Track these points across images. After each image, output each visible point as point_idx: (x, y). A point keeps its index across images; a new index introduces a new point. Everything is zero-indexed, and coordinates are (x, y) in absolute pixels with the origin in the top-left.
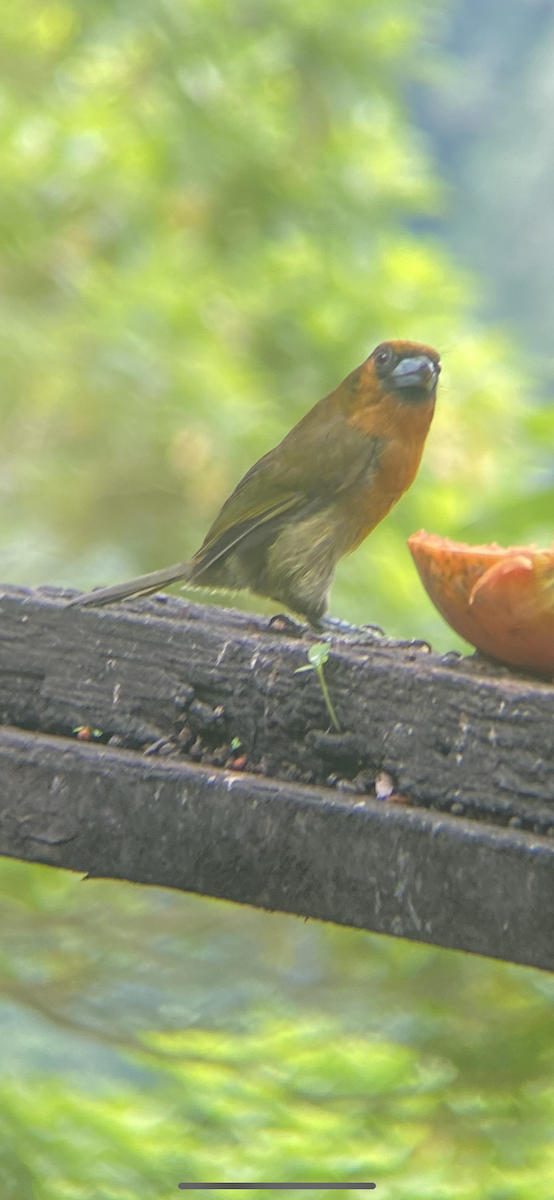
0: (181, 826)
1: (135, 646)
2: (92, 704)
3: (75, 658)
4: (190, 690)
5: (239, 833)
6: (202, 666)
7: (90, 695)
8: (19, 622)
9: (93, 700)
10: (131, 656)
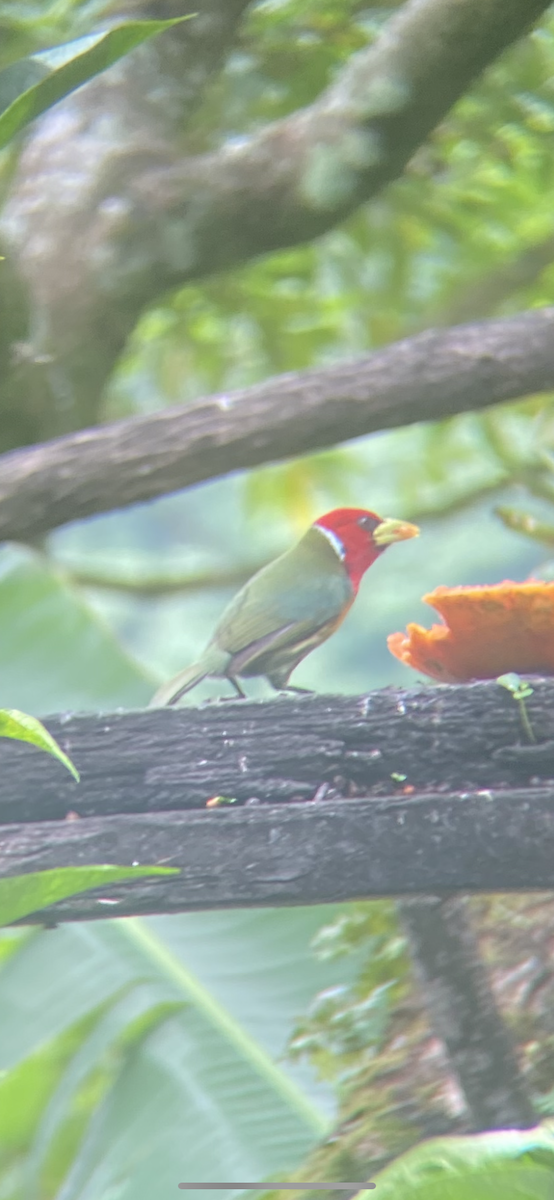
0: (438, 839)
1: (253, 724)
2: (216, 779)
3: (180, 748)
4: (342, 743)
5: (512, 831)
6: (345, 723)
7: (211, 772)
8: (102, 733)
9: (214, 776)
10: (251, 732)
